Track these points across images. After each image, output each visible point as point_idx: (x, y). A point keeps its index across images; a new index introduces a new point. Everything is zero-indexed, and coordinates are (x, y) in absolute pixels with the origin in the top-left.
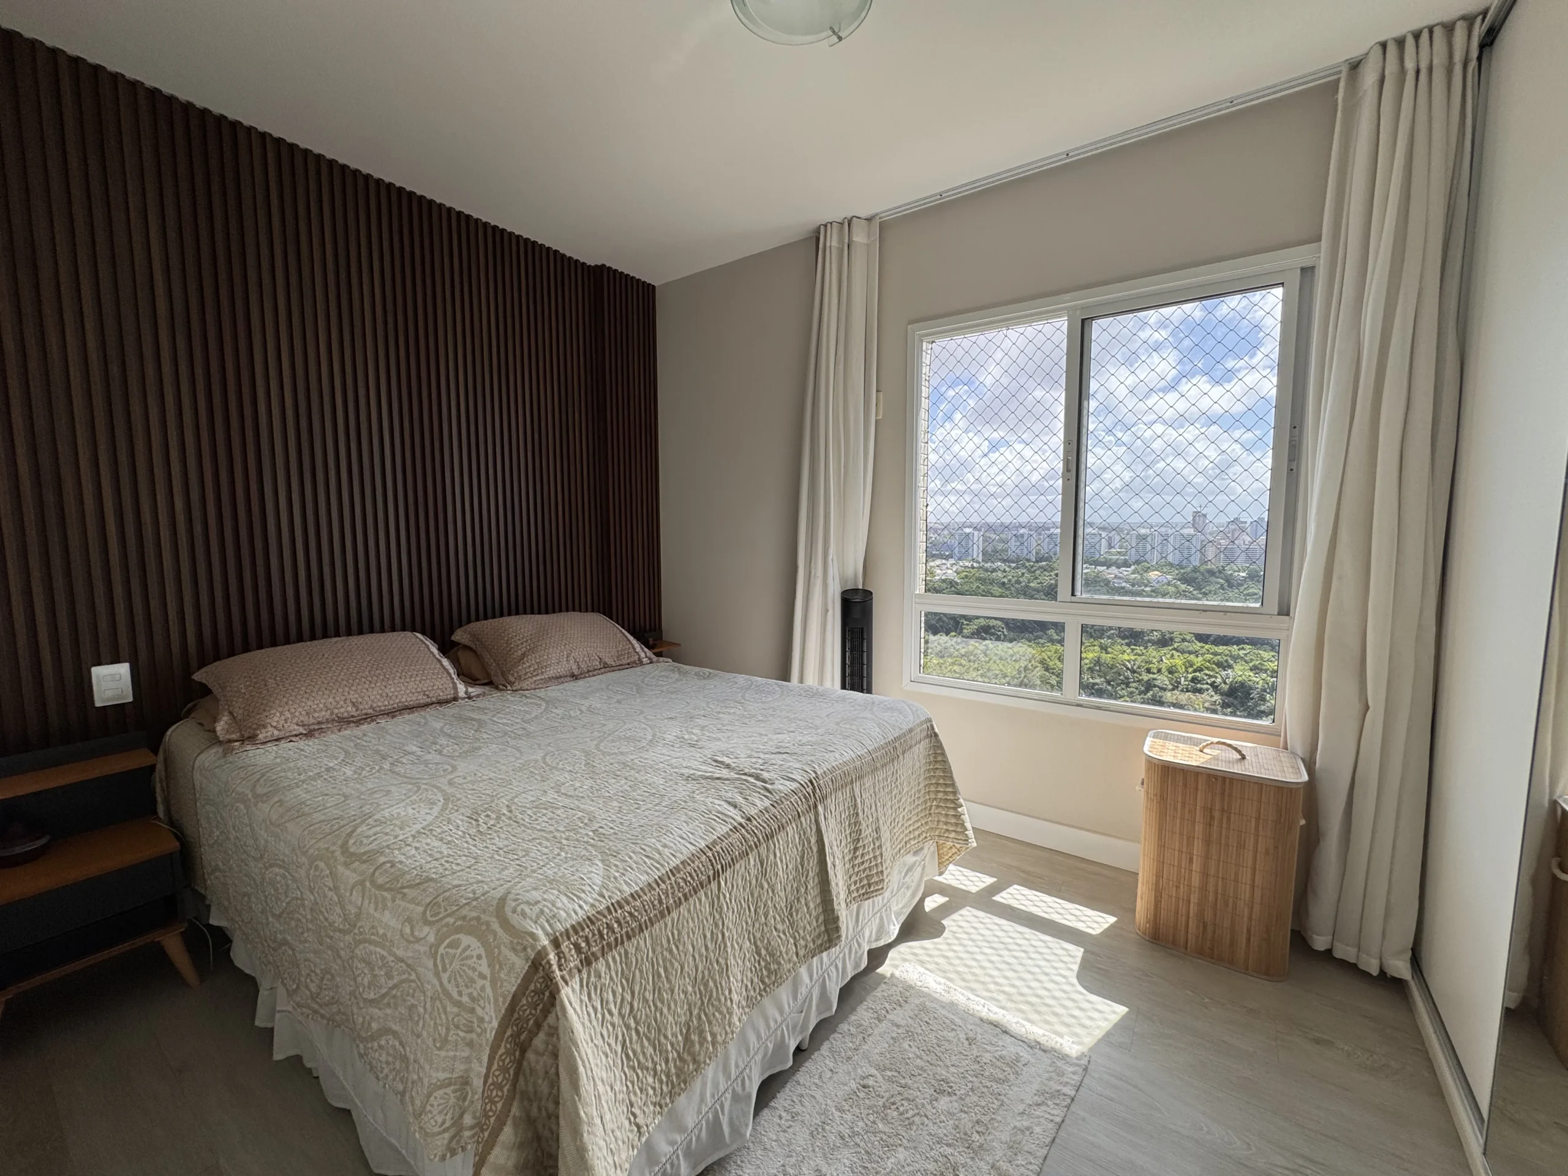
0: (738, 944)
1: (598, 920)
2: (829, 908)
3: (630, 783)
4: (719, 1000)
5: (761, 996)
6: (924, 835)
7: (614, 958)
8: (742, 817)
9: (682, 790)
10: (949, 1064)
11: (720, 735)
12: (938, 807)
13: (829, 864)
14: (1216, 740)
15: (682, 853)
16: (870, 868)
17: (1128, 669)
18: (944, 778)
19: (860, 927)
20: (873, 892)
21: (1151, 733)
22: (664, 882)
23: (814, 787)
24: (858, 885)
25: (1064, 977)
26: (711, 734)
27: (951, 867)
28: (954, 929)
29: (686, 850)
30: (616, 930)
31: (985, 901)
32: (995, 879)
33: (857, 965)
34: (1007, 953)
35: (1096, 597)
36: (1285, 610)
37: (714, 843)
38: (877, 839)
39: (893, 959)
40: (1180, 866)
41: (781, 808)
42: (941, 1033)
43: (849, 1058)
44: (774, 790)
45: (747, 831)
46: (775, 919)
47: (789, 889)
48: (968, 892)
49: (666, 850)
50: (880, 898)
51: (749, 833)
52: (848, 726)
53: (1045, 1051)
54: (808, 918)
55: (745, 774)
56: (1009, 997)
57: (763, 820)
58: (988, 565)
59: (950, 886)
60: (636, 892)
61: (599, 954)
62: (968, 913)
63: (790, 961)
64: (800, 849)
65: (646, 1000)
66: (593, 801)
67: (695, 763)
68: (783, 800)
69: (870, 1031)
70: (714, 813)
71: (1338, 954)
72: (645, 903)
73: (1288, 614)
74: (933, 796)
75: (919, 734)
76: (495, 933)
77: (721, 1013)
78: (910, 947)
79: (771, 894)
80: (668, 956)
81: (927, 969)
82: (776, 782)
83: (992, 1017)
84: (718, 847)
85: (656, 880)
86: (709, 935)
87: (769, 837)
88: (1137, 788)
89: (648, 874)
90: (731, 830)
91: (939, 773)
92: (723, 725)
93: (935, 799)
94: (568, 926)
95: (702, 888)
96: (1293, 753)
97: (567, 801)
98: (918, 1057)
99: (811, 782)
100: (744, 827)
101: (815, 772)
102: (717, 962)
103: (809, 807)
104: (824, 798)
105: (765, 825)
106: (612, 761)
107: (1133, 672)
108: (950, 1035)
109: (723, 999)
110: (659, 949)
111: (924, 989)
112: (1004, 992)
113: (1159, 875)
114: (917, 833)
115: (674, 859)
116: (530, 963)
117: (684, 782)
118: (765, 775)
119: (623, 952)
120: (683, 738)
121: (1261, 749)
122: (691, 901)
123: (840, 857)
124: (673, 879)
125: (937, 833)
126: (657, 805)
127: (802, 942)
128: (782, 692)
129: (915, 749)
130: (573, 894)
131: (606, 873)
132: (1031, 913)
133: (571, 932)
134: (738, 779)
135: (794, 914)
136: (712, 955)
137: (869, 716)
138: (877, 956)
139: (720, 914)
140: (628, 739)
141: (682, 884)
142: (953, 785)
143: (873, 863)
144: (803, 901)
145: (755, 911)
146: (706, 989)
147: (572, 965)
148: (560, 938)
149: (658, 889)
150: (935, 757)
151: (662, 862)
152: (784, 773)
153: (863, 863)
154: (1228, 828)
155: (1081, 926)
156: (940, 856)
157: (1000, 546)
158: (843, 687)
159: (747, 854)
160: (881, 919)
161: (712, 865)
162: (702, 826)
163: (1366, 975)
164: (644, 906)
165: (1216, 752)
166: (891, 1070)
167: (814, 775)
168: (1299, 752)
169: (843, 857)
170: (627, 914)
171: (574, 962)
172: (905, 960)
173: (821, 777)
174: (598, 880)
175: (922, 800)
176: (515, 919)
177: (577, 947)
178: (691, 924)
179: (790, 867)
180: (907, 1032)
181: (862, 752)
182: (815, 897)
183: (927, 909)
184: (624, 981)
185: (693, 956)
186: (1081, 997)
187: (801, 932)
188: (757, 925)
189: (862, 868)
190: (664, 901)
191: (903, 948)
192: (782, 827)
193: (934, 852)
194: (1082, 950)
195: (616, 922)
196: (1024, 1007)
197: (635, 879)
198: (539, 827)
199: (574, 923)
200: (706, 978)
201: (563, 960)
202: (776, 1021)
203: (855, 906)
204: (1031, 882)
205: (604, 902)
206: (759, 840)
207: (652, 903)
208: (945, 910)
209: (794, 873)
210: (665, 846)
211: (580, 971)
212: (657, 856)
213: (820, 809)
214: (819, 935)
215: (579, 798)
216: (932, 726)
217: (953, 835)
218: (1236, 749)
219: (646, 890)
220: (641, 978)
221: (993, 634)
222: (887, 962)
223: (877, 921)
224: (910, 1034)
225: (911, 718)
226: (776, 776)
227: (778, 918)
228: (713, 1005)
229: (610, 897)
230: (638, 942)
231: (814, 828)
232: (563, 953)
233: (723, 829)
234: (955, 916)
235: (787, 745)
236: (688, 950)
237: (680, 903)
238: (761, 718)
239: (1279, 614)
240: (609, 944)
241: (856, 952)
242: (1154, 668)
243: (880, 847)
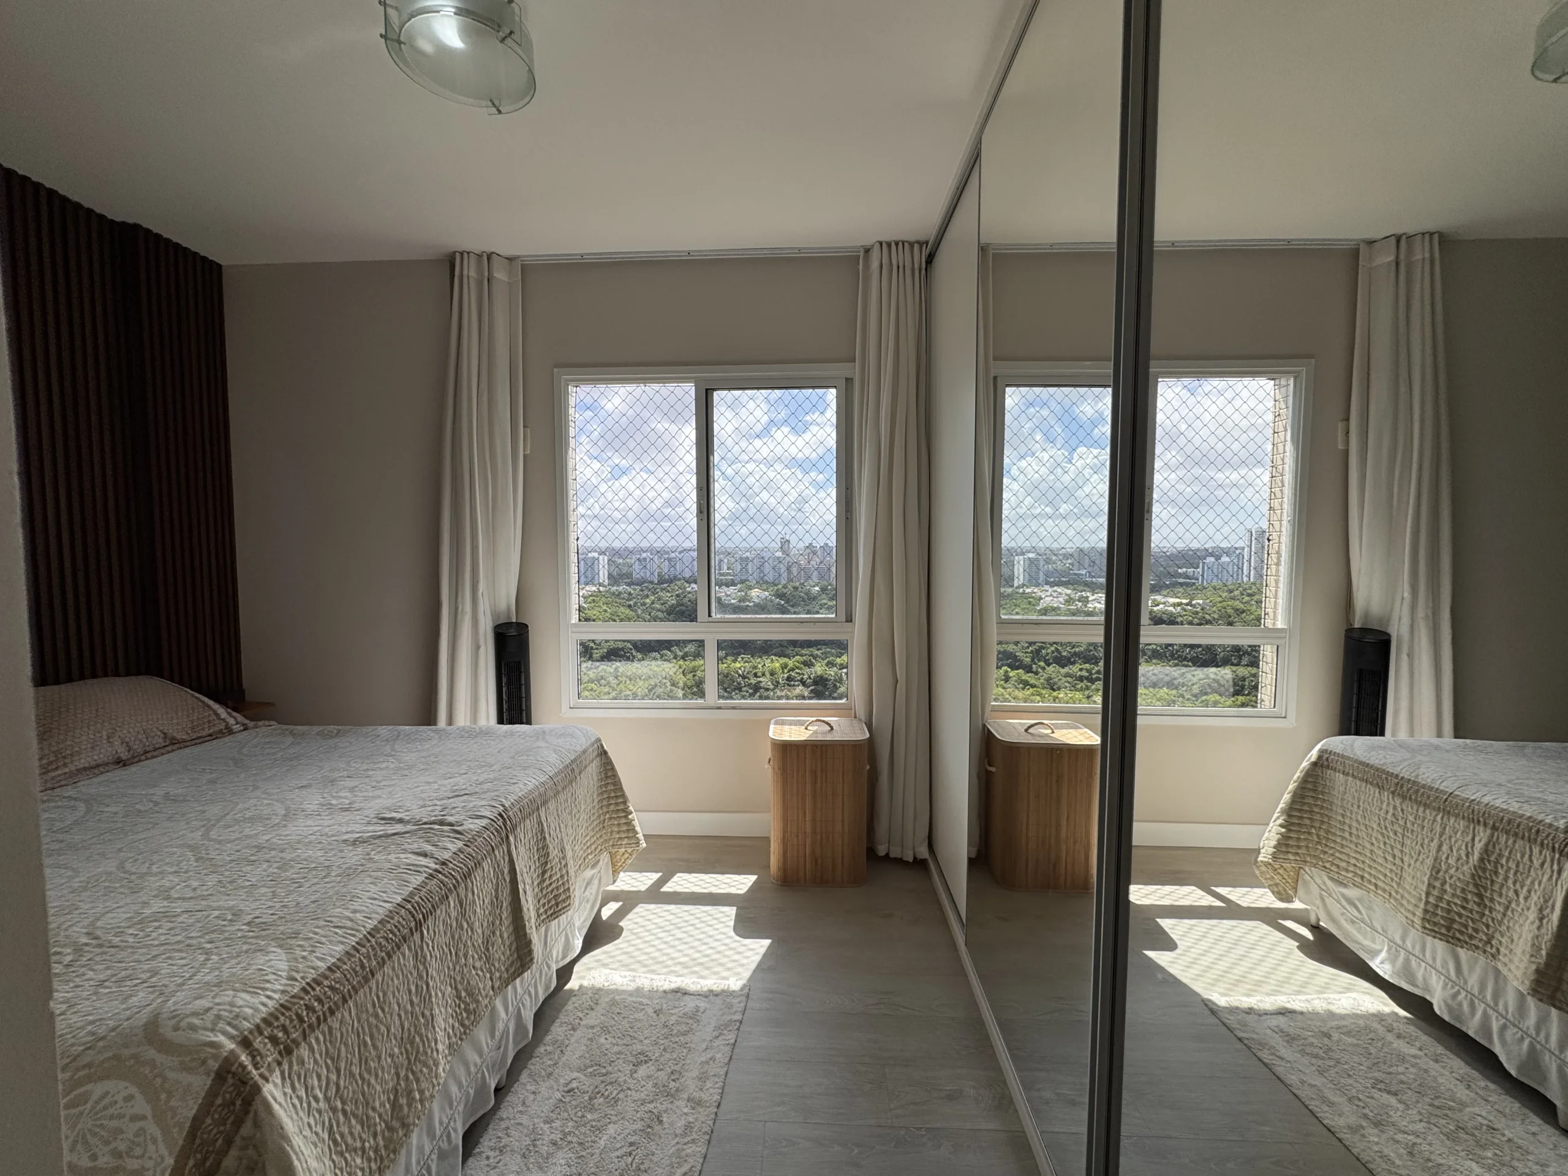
0: (441, 991)
1: (294, 1004)
2: (522, 933)
3: (276, 865)
4: (426, 1053)
5: (461, 1039)
6: (600, 847)
7: (317, 1039)
8: (436, 864)
9: (354, 856)
10: (642, 1038)
11: (378, 793)
12: (610, 818)
13: (521, 891)
14: (814, 719)
15: (377, 913)
16: (557, 888)
17: (739, 675)
18: (614, 791)
19: (548, 950)
20: (560, 910)
21: (773, 721)
22: (364, 946)
23: (504, 820)
24: (546, 907)
25: (724, 933)
26: (366, 794)
27: (622, 874)
28: (630, 927)
29: (381, 910)
30: (317, 1009)
31: (655, 895)
32: (660, 874)
33: (547, 987)
34: (678, 931)
35: (727, 616)
36: (849, 619)
37: (412, 894)
38: (563, 858)
39: (577, 972)
40: (798, 820)
41: (476, 846)
42: (632, 1017)
43: (551, 1074)
44: (464, 830)
45: (444, 875)
46: (473, 958)
47: (485, 924)
48: (639, 892)
49: (358, 915)
50: (564, 916)
51: (446, 877)
52: (525, 758)
53: (717, 995)
54: (501, 951)
55: (425, 823)
56: (684, 965)
57: (458, 862)
58: (614, 588)
59: (622, 891)
60: (333, 964)
61: (300, 1039)
62: (641, 910)
63: (486, 996)
64: (494, 882)
65: (352, 1075)
66: (229, 895)
67: (356, 826)
68: (476, 838)
69: (567, 1042)
70: (402, 867)
71: (892, 855)
72: (346, 972)
73: (851, 621)
74: (605, 810)
75: (592, 753)
76: (152, 1063)
77: (428, 1067)
78: (593, 956)
79: (470, 933)
80: (374, 1022)
81: (611, 969)
82: (464, 822)
83: (673, 986)
84: (417, 898)
85: (353, 946)
86: (413, 989)
87: (467, 876)
88: (767, 766)
89: (342, 943)
90: (426, 878)
91: (611, 787)
92: (379, 782)
93: (608, 812)
94: (258, 1021)
95: (405, 942)
96: (860, 720)
97: (187, 905)
98: (614, 1045)
99: (500, 815)
100: (440, 872)
101: (503, 806)
102: (423, 1015)
103: (502, 839)
104: (514, 828)
105: (462, 866)
106: (239, 847)
107: (744, 677)
108: (640, 1015)
109: (429, 1052)
110: (364, 1016)
111: (611, 987)
112: (680, 963)
113: (785, 831)
114: (593, 847)
115: (370, 921)
116: (213, 1075)
117: (351, 848)
118: (450, 819)
119: (326, 1029)
120: (331, 804)
121: (843, 720)
122: (395, 958)
123: (530, 882)
124: (373, 940)
125: (611, 843)
126: (325, 877)
127: (498, 975)
128: (440, 737)
129: (589, 769)
130: (254, 987)
131: (290, 956)
132: (693, 893)
133: (263, 1025)
134: (420, 829)
135: (491, 948)
136: (417, 1009)
137: (544, 745)
138: (565, 973)
139: (424, 964)
140: (252, 820)
141: (384, 943)
142: (623, 796)
143: (560, 883)
144: (498, 933)
145: (456, 953)
146: (412, 1047)
147: (270, 1059)
148: (250, 1037)
149: (358, 955)
150: (606, 774)
151: (356, 927)
152: (470, 813)
153: (551, 884)
154: (826, 782)
155: (733, 891)
156: (613, 865)
157: (625, 570)
158: (501, 721)
159: (447, 898)
160: (567, 935)
161: (413, 916)
162: (393, 882)
163: (907, 863)
164: (345, 976)
165: (815, 728)
166: (592, 1066)
167: (502, 808)
168: (863, 718)
169: (533, 883)
170: (327, 989)
171: (271, 1055)
172: (590, 969)
173: (509, 809)
174: (283, 966)
175: (597, 815)
176: (179, 1037)
177: (274, 1040)
178: (396, 981)
179: (486, 902)
180: (602, 1028)
181: (544, 779)
182: (508, 926)
183: (604, 918)
184: (329, 1061)
185: (400, 1016)
186: (737, 944)
187: (497, 965)
188: (458, 968)
189: (550, 889)
190: (367, 965)
191: (585, 959)
192: (478, 864)
193: (607, 863)
194: (735, 908)
195: (316, 1000)
196: (696, 969)
197: (331, 951)
198: (156, 943)
199: (264, 1015)
200: (413, 1033)
201: (258, 1058)
202: (476, 1065)
203: (544, 928)
204: (692, 867)
205: (297, 984)
206: (458, 882)
207: (354, 970)
208: (620, 914)
209: (489, 907)
210: (355, 911)
211: (279, 1064)
212: (349, 924)
213: (512, 839)
214: (513, 963)
215: (204, 898)
216: (602, 745)
217: (625, 841)
218: (827, 723)
219: (346, 960)
220: (347, 1052)
221: (621, 656)
222: (574, 976)
223: (563, 939)
224: (605, 1029)
225: (584, 740)
226: (462, 817)
227: (476, 956)
228: (420, 1062)
229: (303, 978)
230: (343, 1015)
231: (507, 859)
232: (257, 1050)
233: (417, 880)
234: (630, 916)
235: (464, 787)
236: (393, 1010)
237: (384, 963)
238: (422, 767)
239: (847, 621)
240: (310, 1026)
241: (546, 975)
242: (759, 672)
243: (566, 865)
